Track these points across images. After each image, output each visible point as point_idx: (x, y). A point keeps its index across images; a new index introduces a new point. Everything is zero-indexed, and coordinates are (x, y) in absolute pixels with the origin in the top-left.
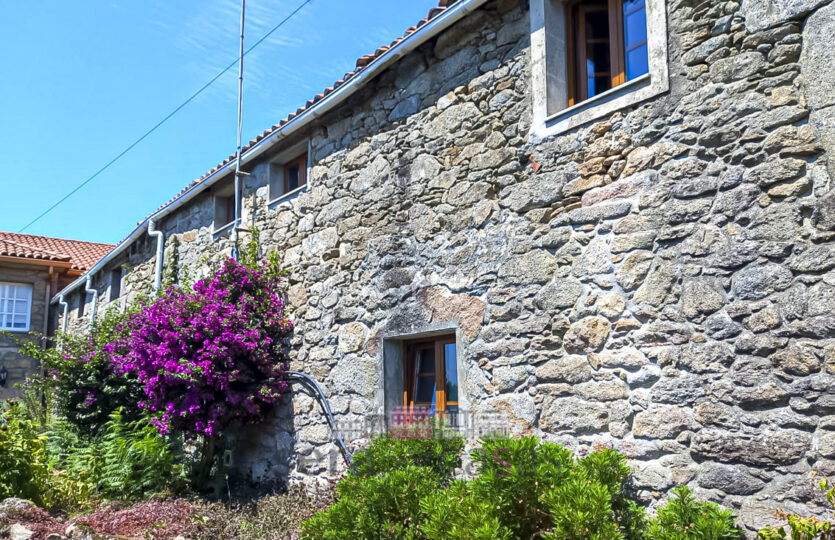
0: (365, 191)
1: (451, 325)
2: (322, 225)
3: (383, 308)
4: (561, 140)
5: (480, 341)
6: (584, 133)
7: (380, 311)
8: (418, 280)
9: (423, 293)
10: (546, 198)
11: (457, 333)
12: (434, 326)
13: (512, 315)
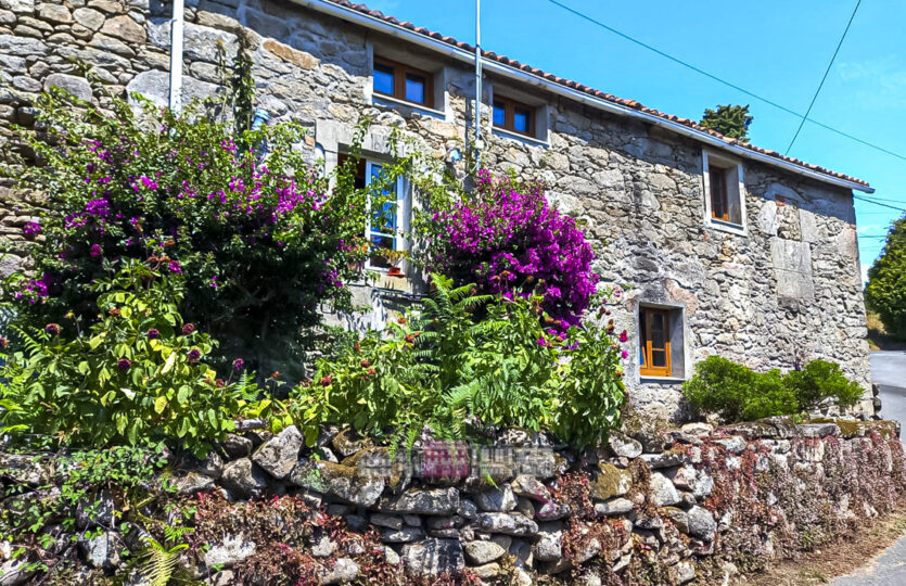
0: (606, 187)
1: (680, 305)
2: (563, 188)
3: (636, 281)
4: (716, 232)
5: (694, 318)
6: (724, 235)
7: (633, 282)
8: (661, 271)
9: (665, 281)
10: (711, 256)
11: (684, 310)
12: (671, 302)
13: (708, 308)
